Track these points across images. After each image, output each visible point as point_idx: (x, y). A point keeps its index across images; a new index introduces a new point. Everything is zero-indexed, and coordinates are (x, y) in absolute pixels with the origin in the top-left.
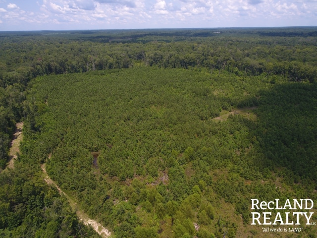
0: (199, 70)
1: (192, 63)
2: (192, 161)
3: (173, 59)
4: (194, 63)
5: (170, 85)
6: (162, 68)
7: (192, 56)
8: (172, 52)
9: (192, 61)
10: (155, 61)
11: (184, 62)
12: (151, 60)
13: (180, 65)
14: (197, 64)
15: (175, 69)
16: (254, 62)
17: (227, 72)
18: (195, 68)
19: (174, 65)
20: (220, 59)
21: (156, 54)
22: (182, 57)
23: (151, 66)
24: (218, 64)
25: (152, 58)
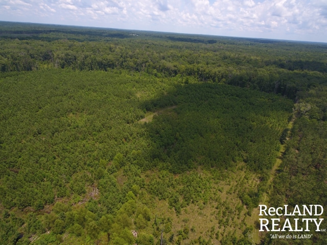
0: (119, 72)
1: (112, 65)
2: (123, 168)
3: (89, 60)
4: (113, 64)
5: (89, 90)
6: (77, 71)
7: (110, 57)
8: (87, 53)
9: (111, 63)
10: (67, 62)
11: (102, 64)
12: (62, 62)
13: (98, 67)
14: (116, 66)
15: (92, 71)
16: (170, 65)
17: (147, 74)
18: (115, 70)
19: (92, 67)
20: (139, 61)
21: (67, 55)
22: (99, 59)
23: (63, 68)
24: (137, 66)
25: (62, 59)
